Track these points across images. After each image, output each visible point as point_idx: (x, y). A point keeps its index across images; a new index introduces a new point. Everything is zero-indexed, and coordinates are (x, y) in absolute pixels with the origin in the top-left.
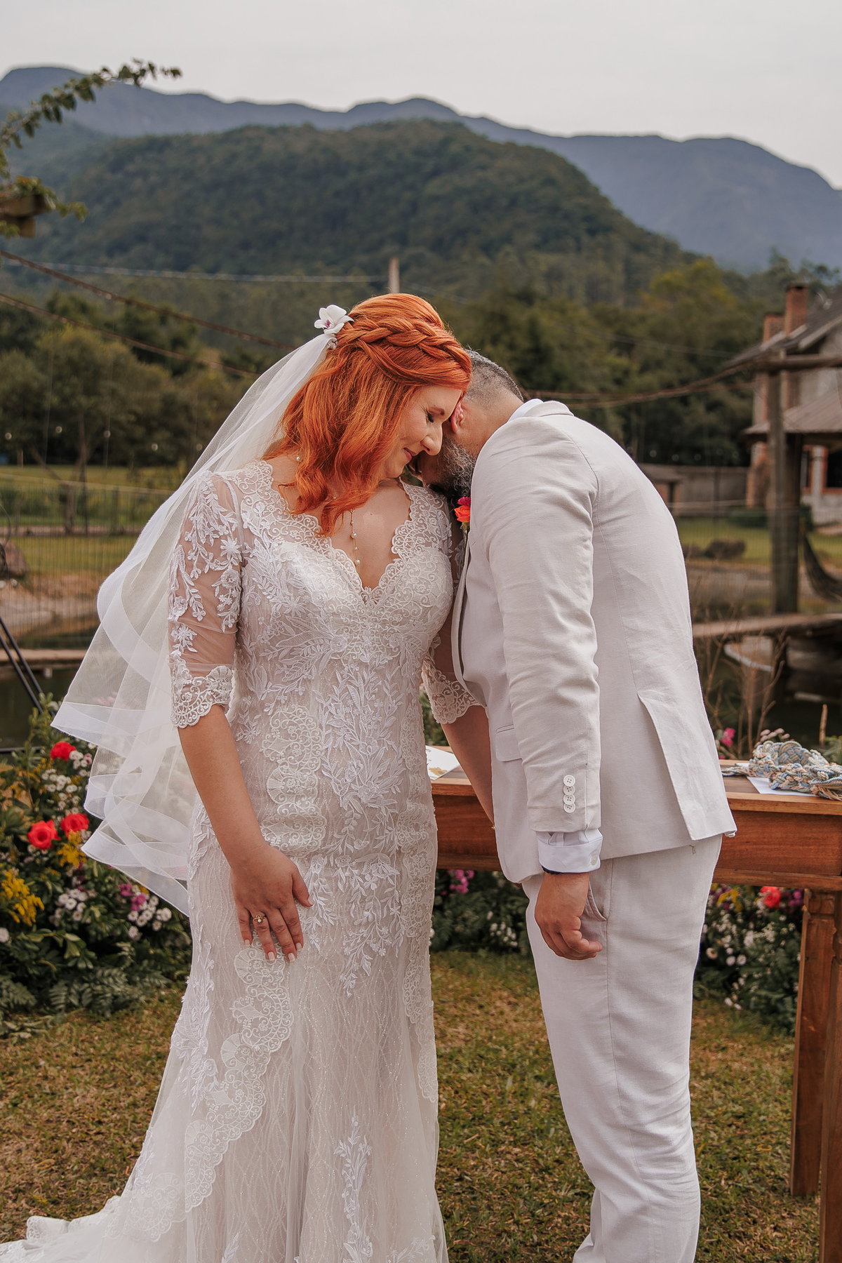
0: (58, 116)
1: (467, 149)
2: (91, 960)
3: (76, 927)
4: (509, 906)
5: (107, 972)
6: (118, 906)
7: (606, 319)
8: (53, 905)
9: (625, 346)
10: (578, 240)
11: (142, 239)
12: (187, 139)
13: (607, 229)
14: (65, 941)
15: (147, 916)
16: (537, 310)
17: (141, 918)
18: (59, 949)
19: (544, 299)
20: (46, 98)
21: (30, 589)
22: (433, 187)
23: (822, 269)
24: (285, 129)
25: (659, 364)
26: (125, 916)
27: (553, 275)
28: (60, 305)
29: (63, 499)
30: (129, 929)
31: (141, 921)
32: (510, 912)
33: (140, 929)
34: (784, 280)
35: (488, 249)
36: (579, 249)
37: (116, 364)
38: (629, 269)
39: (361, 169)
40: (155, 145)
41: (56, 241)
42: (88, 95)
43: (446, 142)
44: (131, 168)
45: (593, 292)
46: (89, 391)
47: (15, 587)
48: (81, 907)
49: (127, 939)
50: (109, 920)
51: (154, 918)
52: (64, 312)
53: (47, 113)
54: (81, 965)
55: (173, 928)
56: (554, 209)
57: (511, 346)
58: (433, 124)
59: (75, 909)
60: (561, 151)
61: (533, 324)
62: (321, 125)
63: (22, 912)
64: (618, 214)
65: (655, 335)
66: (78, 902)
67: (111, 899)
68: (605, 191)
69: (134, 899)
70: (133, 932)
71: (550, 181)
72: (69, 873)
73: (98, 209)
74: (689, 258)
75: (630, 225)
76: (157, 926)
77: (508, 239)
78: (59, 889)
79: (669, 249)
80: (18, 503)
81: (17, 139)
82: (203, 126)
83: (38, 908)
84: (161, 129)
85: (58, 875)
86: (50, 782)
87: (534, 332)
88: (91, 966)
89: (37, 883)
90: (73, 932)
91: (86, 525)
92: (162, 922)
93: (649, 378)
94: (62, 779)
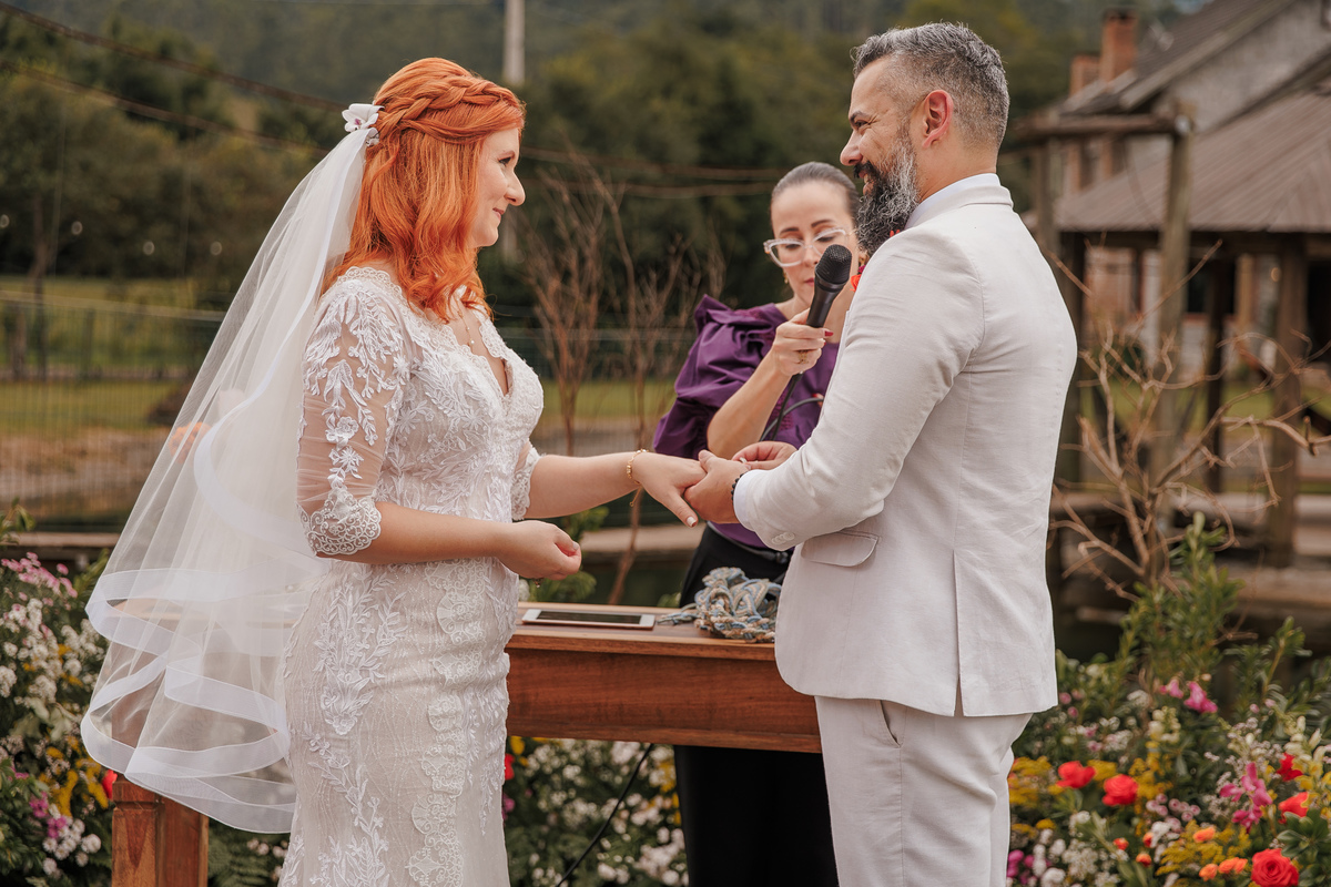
4: (560, 847)
6: (29, 830)
15: (68, 846)
17: (61, 848)
26: (39, 844)
30: (42, 860)
31: (61, 852)
32: (562, 855)
33: (61, 864)
49: (42, 874)
50: (16, 846)
51: (78, 849)
55: (104, 863)
67: (20, 821)
69: (51, 822)
70: (49, 866)
76: (82, 860)
92: (90, 854)
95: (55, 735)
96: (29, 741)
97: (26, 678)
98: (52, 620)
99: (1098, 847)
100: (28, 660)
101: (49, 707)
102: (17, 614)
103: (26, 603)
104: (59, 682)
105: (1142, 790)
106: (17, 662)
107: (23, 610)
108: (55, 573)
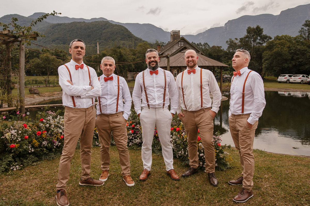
0: (41, 21)
1: (109, 25)
2: (48, 152)
3: (45, 147)
5: (51, 154)
7: (131, 51)
8: (41, 143)
9: (134, 54)
10: (127, 39)
11: (58, 39)
12: (65, 24)
13: (131, 37)
14: (44, 149)
16: (120, 49)
18: (42, 151)
19: (122, 48)
20: (38, 18)
21: (40, 96)
22: (104, 31)
23: (163, 43)
24: (80, 22)
25: (140, 57)
26: (53, 145)
27: (124, 44)
28: (44, 50)
29: (45, 81)
33: (56, 146)
34: (158, 44)
35: (113, 40)
36: (127, 40)
37: (53, 59)
38: (135, 43)
39: (93, 28)
40: (59, 25)
41: (43, 40)
42: (46, 18)
43: (106, 24)
44: (55, 28)
45: (130, 46)
46: (49, 64)
47: (37, 95)
48: (46, 144)
49: (54, 148)
50: (51, 145)
51: (58, 144)
52: (45, 51)
53: (38, 21)
54: (46, 153)
56: (123, 34)
57: (117, 55)
58: (104, 21)
59: (45, 144)
60: (123, 26)
61: (120, 51)
62: (86, 22)
63: (36, 145)
64: (133, 35)
65: (139, 53)
66: (46, 143)
67: (51, 142)
68: (130, 32)
69: (55, 142)
70: (55, 147)
71: (123, 30)
72: (44, 139)
73: (50, 35)
74: (144, 41)
75: (135, 37)
76: (59, 146)
77: (116, 39)
78: (42, 141)
79: (141, 40)
80: (38, 82)
81: (34, 25)
82: (67, 22)
83: (39, 144)
84: (60, 22)
85: (42, 139)
86: (40, 125)
87: (120, 53)
88: (48, 153)
89: (38, 140)
90: (45, 148)
91: (49, 85)
92: (59, 145)
93: (138, 59)
94: (42, 124)
95: (54, 132)
96: (51, 133)
97: (50, 125)
98: (53, 118)
99: (177, 136)
100: (50, 123)
101: (53, 128)
102: (49, 118)
103: (50, 116)
104: (54, 125)
105: (180, 129)
106: (49, 123)
107: (49, 117)
108: (53, 112)
